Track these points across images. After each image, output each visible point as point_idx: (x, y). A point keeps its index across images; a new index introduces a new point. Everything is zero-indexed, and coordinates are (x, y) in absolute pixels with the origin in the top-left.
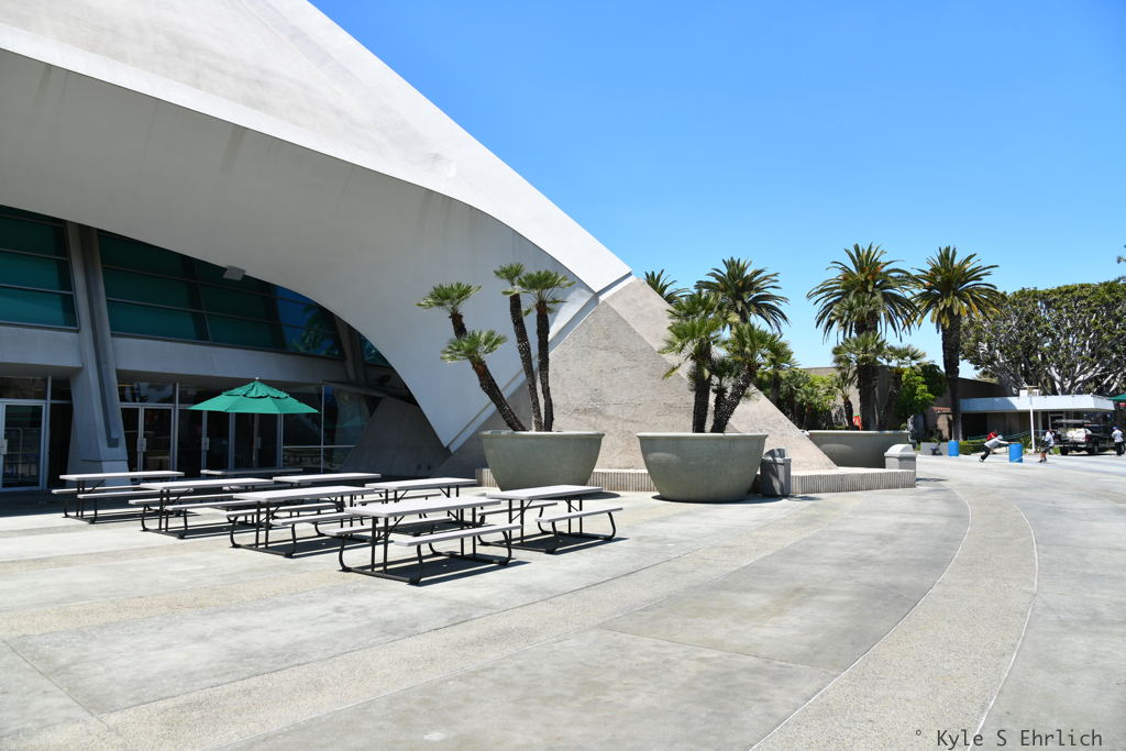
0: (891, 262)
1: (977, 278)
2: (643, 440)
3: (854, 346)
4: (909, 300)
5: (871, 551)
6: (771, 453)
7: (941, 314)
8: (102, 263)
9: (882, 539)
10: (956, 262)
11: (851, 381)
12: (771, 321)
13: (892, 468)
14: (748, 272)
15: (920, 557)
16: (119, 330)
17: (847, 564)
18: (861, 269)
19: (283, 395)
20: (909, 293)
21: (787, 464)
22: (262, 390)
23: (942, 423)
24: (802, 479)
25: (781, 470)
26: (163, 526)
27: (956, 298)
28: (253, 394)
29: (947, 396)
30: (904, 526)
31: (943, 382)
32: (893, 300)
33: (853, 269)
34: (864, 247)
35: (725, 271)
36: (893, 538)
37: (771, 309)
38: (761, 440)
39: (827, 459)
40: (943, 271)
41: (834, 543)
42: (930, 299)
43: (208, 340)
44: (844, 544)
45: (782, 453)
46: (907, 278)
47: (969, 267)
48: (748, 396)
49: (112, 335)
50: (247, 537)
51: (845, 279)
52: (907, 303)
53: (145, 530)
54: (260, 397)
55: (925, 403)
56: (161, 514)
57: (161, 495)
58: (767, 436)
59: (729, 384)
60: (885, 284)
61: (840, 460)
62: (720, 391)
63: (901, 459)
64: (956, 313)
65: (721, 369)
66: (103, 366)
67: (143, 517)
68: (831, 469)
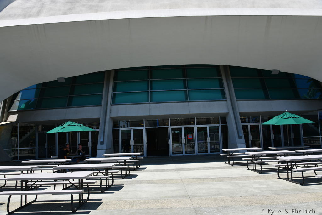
8: (231, 77)
16: (239, 98)
19: (298, 116)
22: (289, 115)
26: (254, 168)
28: (285, 117)
43: (269, 98)
49: (237, 101)
50: (284, 175)
53: (249, 169)
54: (288, 118)
56: (253, 164)
57: (252, 156)
66: (235, 111)
67: (247, 164)
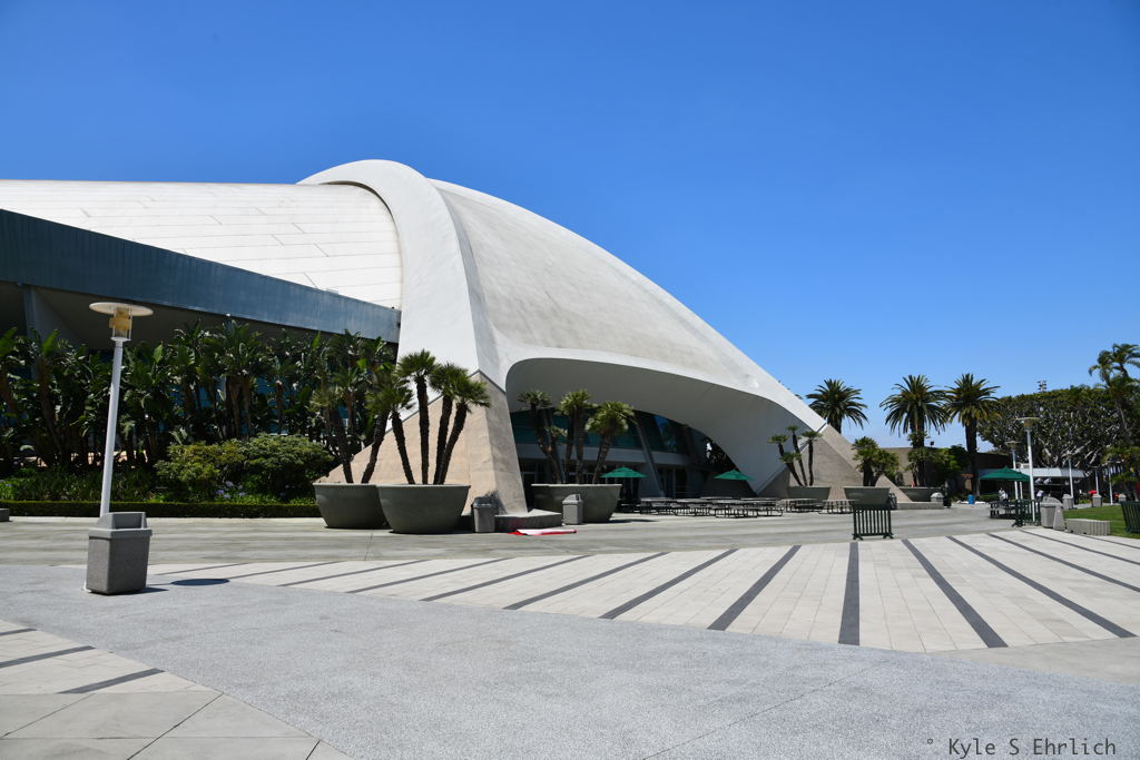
0: (932, 386)
1: (987, 394)
2: (845, 489)
4: (943, 409)
6: (890, 495)
7: (965, 416)
10: (974, 384)
14: (842, 389)
18: (913, 390)
23: (968, 485)
24: (901, 504)
25: (894, 500)
27: (973, 406)
29: (970, 465)
32: (933, 409)
33: (909, 390)
34: (915, 376)
37: (856, 412)
39: (906, 498)
40: (965, 388)
42: (957, 407)
45: (893, 495)
46: (940, 394)
47: (982, 387)
49: (652, 451)
51: (904, 396)
55: (956, 472)
58: (888, 489)
60: (928, 400)
61: (912, 498)
64: (973, 415)
66: (653, 462)
68: (910, 501)
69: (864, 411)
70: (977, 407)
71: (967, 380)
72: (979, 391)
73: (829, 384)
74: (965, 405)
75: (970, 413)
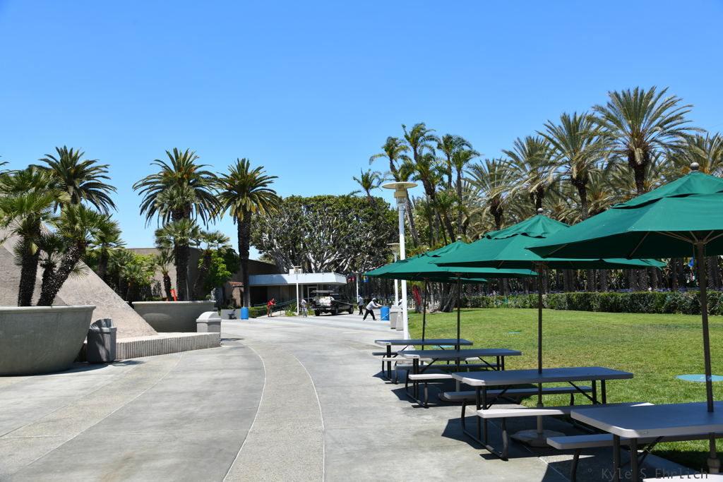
0: (202, 166)
1: (264, 185)
3: (174, 229)
4: (215, 197)
5: (191, 409)
6: (98, 323)
7: (238, 209)
9: (199, 395)
10: (250, 171)
11: (170, 260)
12: (101, 207)
13: (202, 332)
14: (80, 162)
15: (232, 409)
17: (170, 425)
18: (178, 168)
20: (216, 191)
21: (113, 333)
23: (236, 294)
24: (127, 345)
25: (107, 339)
27: (249, 198)
29: (241, 273)
30: (216, 381)
31: (238, 263)
32: (203, 196)
33: (173, 169)
34: (182, 151)
35: (59, 159)
36: (208, 394)
37: (100, 195)
38: (89, 311)
39: (149, 327)
40: (240, 176)
41: (158, 405)
42: (230, 198)
44: (167, 404)
45: (108, 322)
46: (213, 179)
47: (258, 176)
48: (77, 271)
51: (165, 175)
52: (213, 199)
55: (225, 279)
58: (95, 308)
59: (58, 260)
60: (197, 183)
61: (159, 327)
62: (49, 266)
63: (209, 323)
64: (248, 209)
65: (50, 244)
68: (152, 335)
69: (111, 195)
70: (252, 198)
71: (242, 166)
72: (255, 181)
73: (63, 152)
74: (241, 195)
75: (246, 204)
